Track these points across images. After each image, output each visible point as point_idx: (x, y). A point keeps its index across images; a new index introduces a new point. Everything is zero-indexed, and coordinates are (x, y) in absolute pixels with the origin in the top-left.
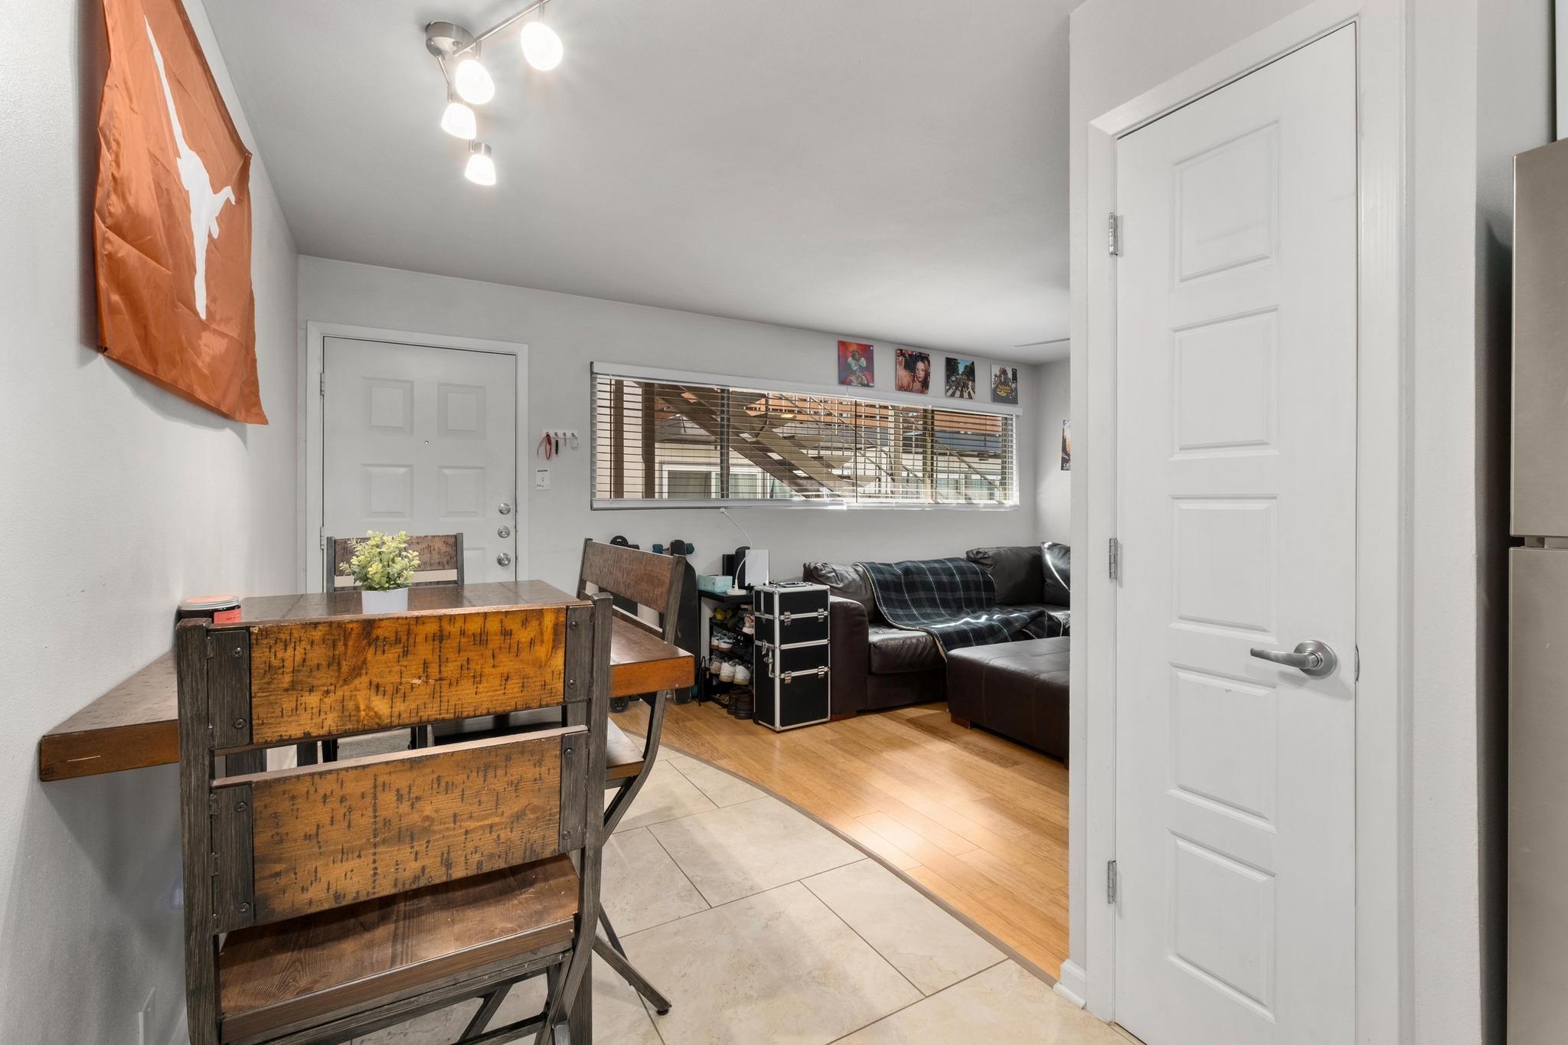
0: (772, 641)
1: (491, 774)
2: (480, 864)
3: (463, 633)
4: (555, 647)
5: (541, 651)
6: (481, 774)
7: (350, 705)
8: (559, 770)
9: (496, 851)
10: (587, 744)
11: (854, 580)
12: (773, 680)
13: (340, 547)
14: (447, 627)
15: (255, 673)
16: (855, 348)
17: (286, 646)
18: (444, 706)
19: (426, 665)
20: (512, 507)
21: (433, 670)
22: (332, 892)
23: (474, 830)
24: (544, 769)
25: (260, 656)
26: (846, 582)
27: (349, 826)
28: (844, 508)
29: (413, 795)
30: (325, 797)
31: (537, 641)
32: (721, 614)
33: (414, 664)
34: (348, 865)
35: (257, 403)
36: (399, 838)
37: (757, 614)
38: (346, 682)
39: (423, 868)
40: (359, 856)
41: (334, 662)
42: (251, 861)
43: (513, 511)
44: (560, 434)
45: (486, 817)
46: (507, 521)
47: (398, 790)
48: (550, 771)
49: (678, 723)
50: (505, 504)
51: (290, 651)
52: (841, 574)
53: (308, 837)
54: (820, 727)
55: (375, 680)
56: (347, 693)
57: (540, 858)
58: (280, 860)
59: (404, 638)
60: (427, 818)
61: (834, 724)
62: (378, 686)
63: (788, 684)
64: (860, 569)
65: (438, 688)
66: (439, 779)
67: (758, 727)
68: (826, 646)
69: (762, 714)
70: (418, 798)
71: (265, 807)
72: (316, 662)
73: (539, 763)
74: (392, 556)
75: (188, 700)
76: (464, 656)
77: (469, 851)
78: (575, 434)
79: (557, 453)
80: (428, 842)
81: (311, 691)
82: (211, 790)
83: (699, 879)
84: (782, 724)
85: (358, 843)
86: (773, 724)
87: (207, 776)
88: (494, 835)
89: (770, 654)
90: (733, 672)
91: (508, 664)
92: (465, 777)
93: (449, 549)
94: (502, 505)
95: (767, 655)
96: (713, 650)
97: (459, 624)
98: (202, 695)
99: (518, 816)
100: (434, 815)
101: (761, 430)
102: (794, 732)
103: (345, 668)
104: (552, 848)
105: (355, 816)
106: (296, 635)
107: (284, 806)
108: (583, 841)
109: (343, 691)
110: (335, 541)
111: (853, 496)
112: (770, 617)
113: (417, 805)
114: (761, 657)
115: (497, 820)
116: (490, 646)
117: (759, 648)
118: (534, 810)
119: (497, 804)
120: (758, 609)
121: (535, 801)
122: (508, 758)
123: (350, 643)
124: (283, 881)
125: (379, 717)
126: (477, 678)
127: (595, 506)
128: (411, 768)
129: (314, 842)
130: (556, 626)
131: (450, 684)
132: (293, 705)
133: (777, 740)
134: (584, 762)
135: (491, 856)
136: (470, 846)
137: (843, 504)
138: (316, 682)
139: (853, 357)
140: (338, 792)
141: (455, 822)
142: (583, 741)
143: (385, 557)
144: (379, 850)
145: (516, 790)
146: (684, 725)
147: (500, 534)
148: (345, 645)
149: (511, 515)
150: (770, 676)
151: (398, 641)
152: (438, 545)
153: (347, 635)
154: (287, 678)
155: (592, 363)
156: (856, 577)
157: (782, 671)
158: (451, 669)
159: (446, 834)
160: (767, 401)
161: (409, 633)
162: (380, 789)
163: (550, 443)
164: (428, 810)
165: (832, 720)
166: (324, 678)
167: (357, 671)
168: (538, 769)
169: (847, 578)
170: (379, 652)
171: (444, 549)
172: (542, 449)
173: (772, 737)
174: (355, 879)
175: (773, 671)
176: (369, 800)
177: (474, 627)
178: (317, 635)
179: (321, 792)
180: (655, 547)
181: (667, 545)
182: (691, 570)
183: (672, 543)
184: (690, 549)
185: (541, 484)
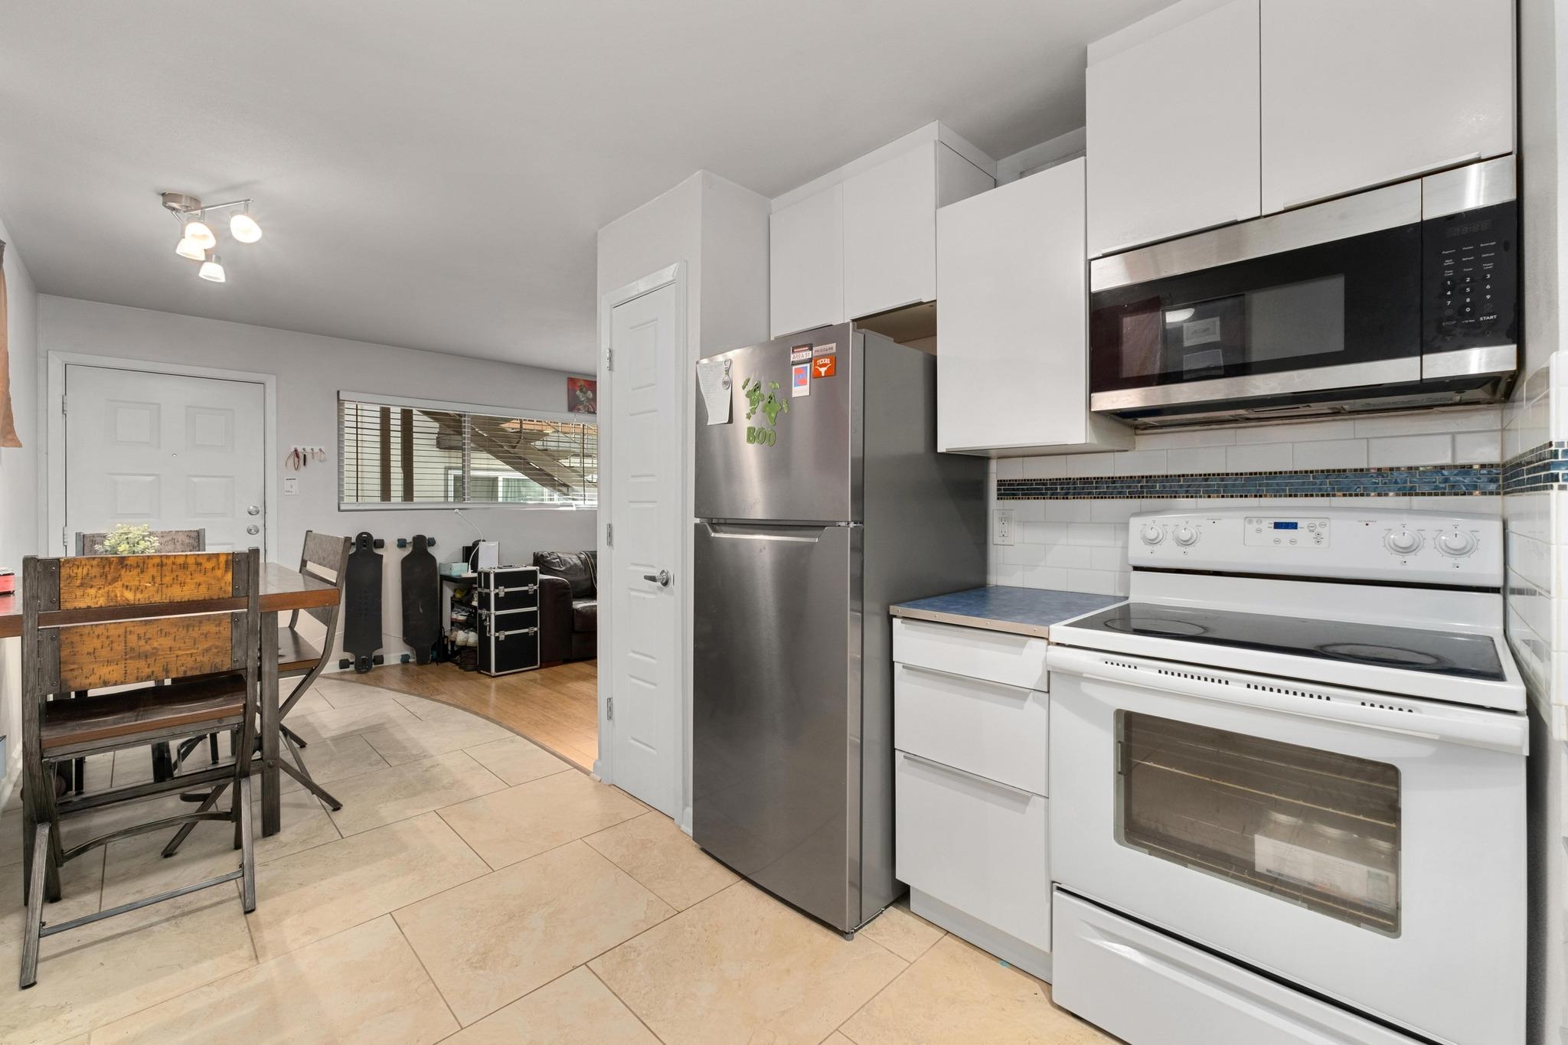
0: (489, 609)
1: (191, 629)
2: (185, 672)
3: (174, 563)
4: (226, 571)
5: (219, 573)
6: (185, 629)
7: (112, 594)
8: (230, 629)
9: (195, 666)
10: (247, 618)
11: (575, 564)
12: (489, 638)
13: (89, 539)
14: (165, 560)
15: (62, 579)
16: (583, 383)
17: (78, 568)
18: (164, 596)
19: (153, 577)
20: (261, 509)
21: (158, 580)
22: (102, 680)
23: (180, 656)
24: (221, 628)
25: (64, 572)
26: (568, 566)
27: (111, 649)
28: (574, 509)
29: (147, 637)
30: (98, 635)
31: (217, 567)
32: (459, 594)
33: (147, 577)
34: (110, 668)
35: (12, 431)
36: (139, 657)
37: (479, 590)
38: (110, 584)
39: (153, 672)
40: (117, 664)
41: (104, 575)
42: (59, 663)
43: (261, 513)
44: (308, 449)
45: (188, 650)
46: (257, 521)
47: (138, 634)
48: (226, 630)
50: (254, 507)
51: (80, 570)
52: (565, 560)
53: (89, 654)
54: (530, 672)
55: (126, 584)
56: (111, 589)
57: (221, 671)
58: (74, 663)
59: (141, 565)
60: (155, 648)
61: (544, 671)
62: (127, 587)
63: (502, 641)
64: (583, 556)
65: (160, 588)
66: (161, 630)
67: (480, 675)
68: (536, 611)
69: (482, 667)
70: (150, 639)
71: (67, 638)
72: (94, 574)
73: (219, 625)
74: (136, 540)
75: (28, 589)
76: (175, 574)
77: (178, 665)
78: (323, 449)
79: (305, 465)
80: (155, 660)
81: (91, 587)
82: (39, 630)
84: (496, 671)
85: (116, 658)
86: (489, 671)
87: (37, 624)
88: (193, 658)
89: (488, 618)
90: (466, 637)
91: (199, 578)
92: (176, 630)
93: (192, 541)
94: (252, 507)
95: (486, 620)
96: (453, 623)
97: (172, 559)
98: (35, 587)
99: (207, 650)
100: (159, 647)
102: (507, 677)
103: (109, 577)
104: (227, 667)
105: (115, 645)
106: (83, 562)
107: (76, 638)
108: (246, 663)
109: (110, 588)
110: (84, 536)
111: (581, 500)
112: (486, 591)
113: (149, 642)
114: (482, 621)
115: (195, 651)
116: (190, 570)
117: (480, 615)
118: (217, 647)
119: (195, 644)
120: (480, 586)
121: (217, 643)
122: (201, 622)
123: (112, 567)
124: (75, 673)
125: (128, 601)
126: (183, 584)
127: (342, 508)
128: (146, 624)
129: (92, 656)
130: (227, 562)
131: (167, 587)
132: (82, 593)
133: (493, 683)
134: (245, 626)
135: (192, 669)
136: (180, 663)
137: (572, 506)
138: (93, 584)
139: (581, 391)
140: (105, 634)
141: (170, 651)
142: (244, 616)
143: (131, 541)
144: (128, 661)
145: (206, 637)
146: (418, 678)
147: (249, 531)
148: (110, 567)
149: (260, 516)
150: (487, 635)
151: (138, 566)
152: (181, 538)
153: (110, 564)
154: (78, 582)
155: (338, 392)
156: (578, 562)
157: (497, 631)
158: (167, 580)
159: (166, 656)
161: (144, 563)
162: (128, 633)
163: (298, 457)
164: (156, 645)
165: (541, 667)
166: (98, 582)
167: (115, 580)
168: (218, 628)
169: (569, 563)
170: (128, 571)
171: (187, 541)
172: (291, 462)
173: (488, 680)
174: (115, 675)
175: (490, 631)
176: (122, 638)
177: (180, 561)
178: (95, 563)
179: (96, 634)
180: (399, 540)
181: (409, 539)
182: (433, 559)
183: (414, 538)
184: (432, 542)
185: (290, 490)
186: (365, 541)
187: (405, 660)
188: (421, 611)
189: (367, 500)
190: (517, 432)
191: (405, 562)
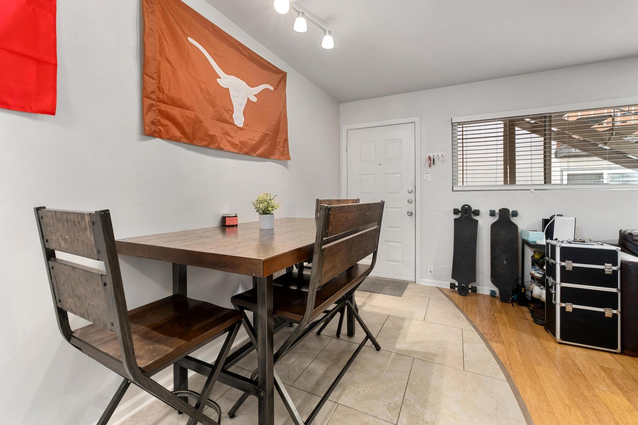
0: (555, 279)
12: (555, 306)
20: (414, 190)
32: (538, 255)
37: (547, 258)
43: (414, 192)
44: (436, 156)
46: (411, 197)
49: (490, 312)
50: (411, 189)
61: (625, 358)
67: (546, 333)
68: (616, 294)
78: (444, 155)
79: (433, 164)
83: (409, 403)
84: (563, 339)
89: (554, 287)
94: (410, 189)
101: (609, 140)
102: (575, 348)
110: (320, 200)
112: (554, 262)
114: (550, 286)
117: (547, 280)
120: (548, 256)
127: (454, 189)
147: (409, 201)
149: (413, 194)
150: (553, 302)
155: (452, 118)
157: (562, 301)
160: (613, 120)
163: (430, 160)
172: (427, 163)
175: (555, 299)
180: (490, 211)
181: (497, 211)
182: (515, 227)
183: (500, 210)
184: (515, 214)
185: (427, 179)
186: (466, 210)
187: (493, 294)
188: (505, 263)
189: (469, 184)
190: (609, 130)
191: (494, 226)
